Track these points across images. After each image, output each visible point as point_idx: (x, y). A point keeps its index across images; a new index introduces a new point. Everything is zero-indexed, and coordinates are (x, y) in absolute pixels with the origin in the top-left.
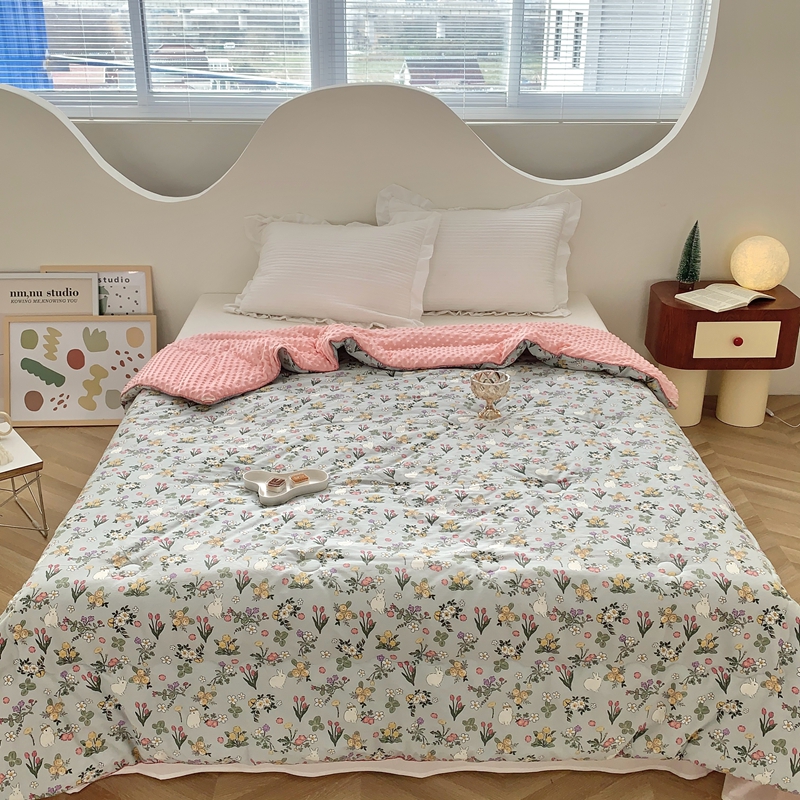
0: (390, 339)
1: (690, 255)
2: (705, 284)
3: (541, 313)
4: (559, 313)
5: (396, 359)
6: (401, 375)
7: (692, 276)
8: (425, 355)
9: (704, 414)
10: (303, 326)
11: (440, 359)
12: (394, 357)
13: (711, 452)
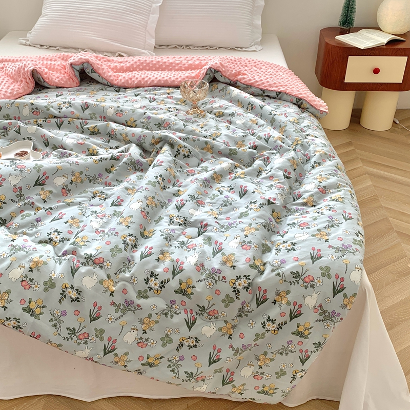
0: (122, 65)
1: (348, 7)
2: (357, 30)
3: (241, 48)
4: (253, 48)
5: (121, 80)
6: (125, 92)
7: (349, 23)
8: (143, 76)
9: (351, 122)
10: (63, 53)
11: (153, 81)
12: (120, 78)
13: (352, 148)
